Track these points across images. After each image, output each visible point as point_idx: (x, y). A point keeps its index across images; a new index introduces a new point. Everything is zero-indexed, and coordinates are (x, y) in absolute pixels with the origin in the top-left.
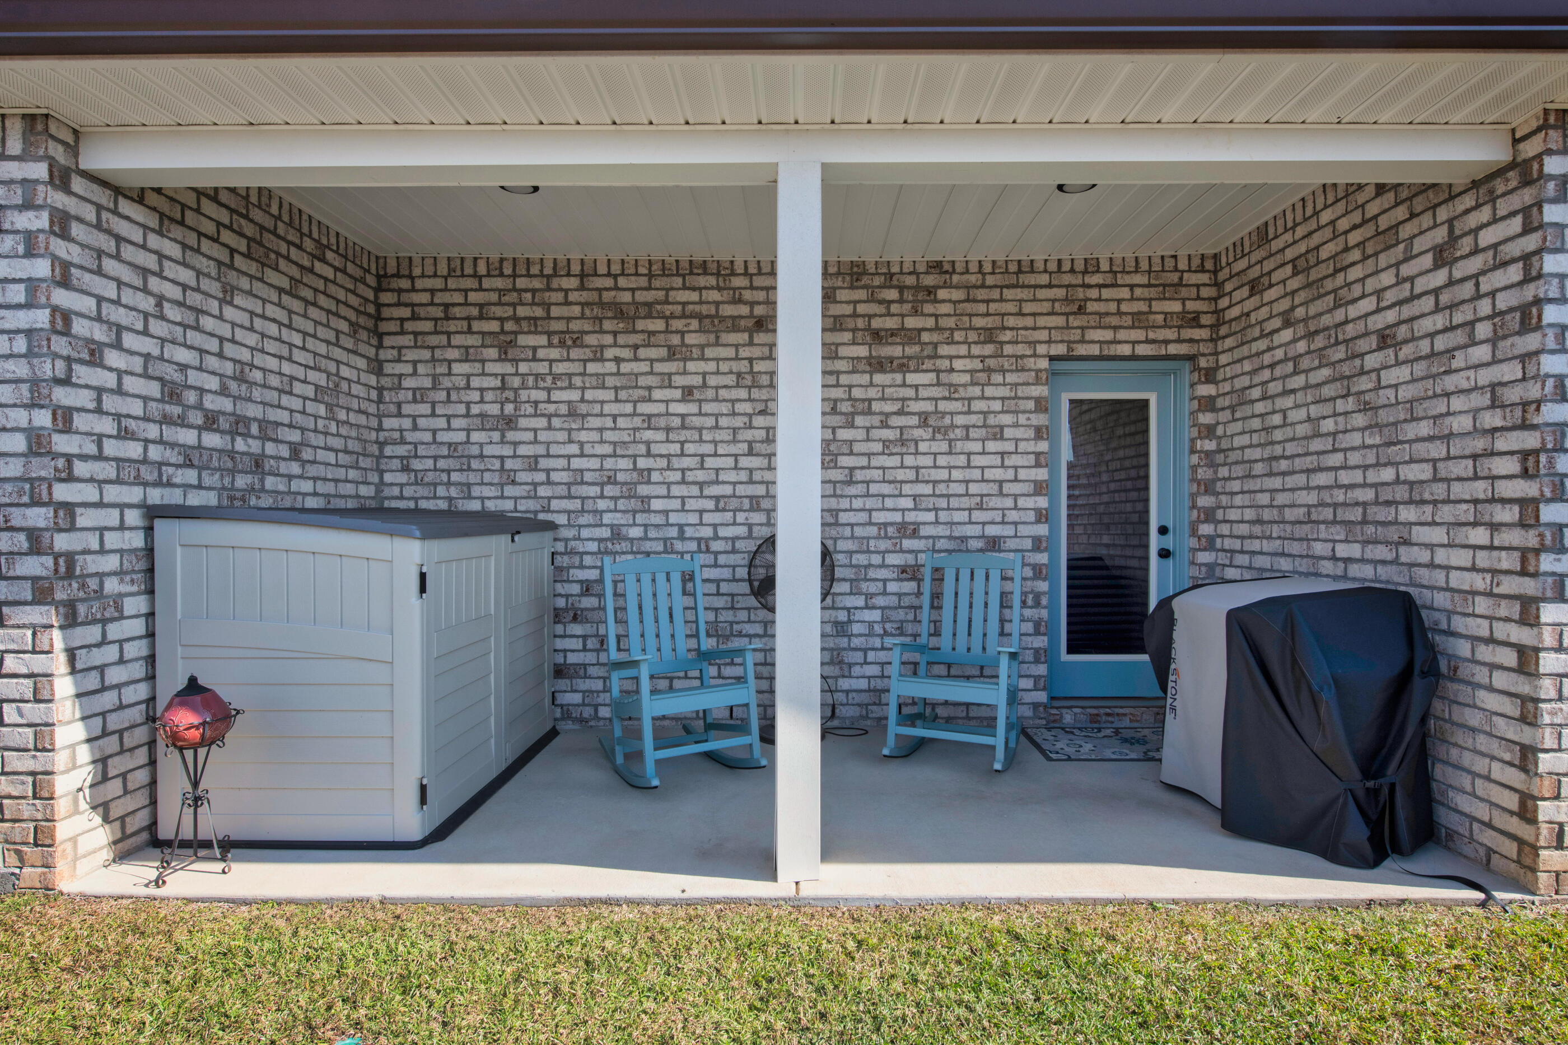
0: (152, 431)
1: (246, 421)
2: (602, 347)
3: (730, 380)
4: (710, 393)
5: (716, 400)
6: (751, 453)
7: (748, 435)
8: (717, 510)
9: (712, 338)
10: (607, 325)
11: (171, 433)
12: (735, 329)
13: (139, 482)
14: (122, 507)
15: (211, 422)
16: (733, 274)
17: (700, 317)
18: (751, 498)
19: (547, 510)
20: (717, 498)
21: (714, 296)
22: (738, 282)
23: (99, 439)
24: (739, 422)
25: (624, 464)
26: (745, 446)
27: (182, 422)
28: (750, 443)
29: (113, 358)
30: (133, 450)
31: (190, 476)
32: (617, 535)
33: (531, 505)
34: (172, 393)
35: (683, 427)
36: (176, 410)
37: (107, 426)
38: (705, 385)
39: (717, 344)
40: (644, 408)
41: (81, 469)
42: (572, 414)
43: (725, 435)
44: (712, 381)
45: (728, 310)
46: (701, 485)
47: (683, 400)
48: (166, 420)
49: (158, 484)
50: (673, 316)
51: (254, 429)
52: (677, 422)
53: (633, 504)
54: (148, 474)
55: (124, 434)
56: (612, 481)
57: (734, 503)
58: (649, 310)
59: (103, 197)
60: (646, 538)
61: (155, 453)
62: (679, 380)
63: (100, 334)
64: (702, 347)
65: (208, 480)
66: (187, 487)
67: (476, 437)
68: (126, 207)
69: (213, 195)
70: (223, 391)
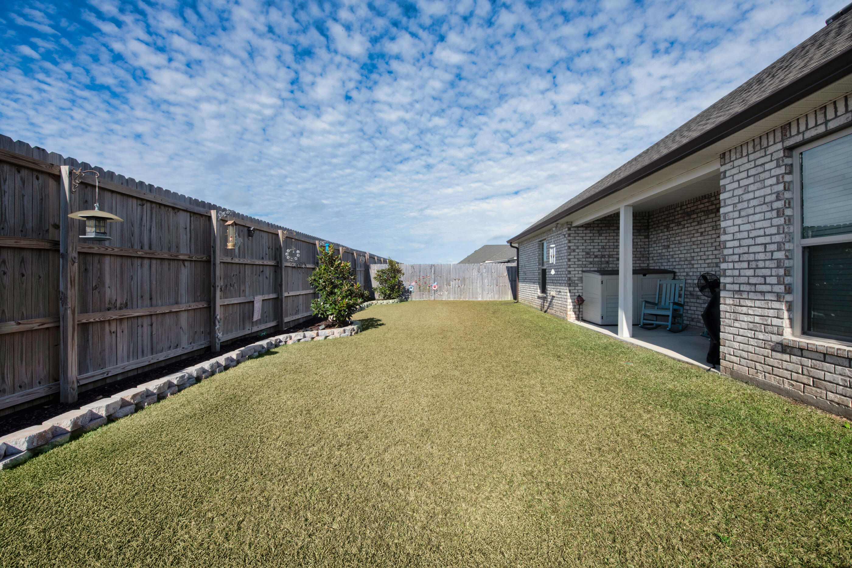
0: (584, 260)
1: (605, 255)
2: (685, 224)
3: (711, 228)
4: (706, 233)
5: (708, 235)
6: (716, 249)
7: (715, 244)
8: (708, 267)
9: (707, 217)
10: (686, 218)
11: (587, 260)
12: (712, 213)
13: (581, 267)
14: (578, 271)
15: (596, 257)
16: (712, 197)
17: (704, 211)
18: (716, 263)
19: (675, 268)
20: (708, 264)
21: (707, 204)
22: (713, 199)
23: (575, 262)
24: (713, 240)
25: (689, 255)
26: (714, 248)
27: (590, 257)
28: (715, 246)
29: (577, 251)
30: (580, 263)
31: (592, 266)
32: (688, 275)
33: (671, 267)
34: (588, 253)
35: (701, 244)
36: (588, 256)
37: (576, 260)
38: (705, 231)
39: (708, 218)
40: (693, 239)
41: (571, 266)
42: (679, 243)
43: (710, 245)
44: (707, 229)
45: (710, 208)
46: (705, 260)
47: (701, 236)
48: (587, 258)
49: (585, 267)
50: (699, 213)
51: (607, 256)
52: (699, 242)
53: (691, 266)
54: (583, 266)
55: (579, 261)
56: (687, 260)
57: (712, 265)
58: (693, 212)
59: (576, 229)
60: (693, 275)
61: (584, 263)
62: (700, 231)
63: (575, 248)
64: (705, 220)
65: (595, 266)
66: (590, 267)
67: (664, 251)
68: (579, 229)
69: (597, 220)
70: (599, 251)
